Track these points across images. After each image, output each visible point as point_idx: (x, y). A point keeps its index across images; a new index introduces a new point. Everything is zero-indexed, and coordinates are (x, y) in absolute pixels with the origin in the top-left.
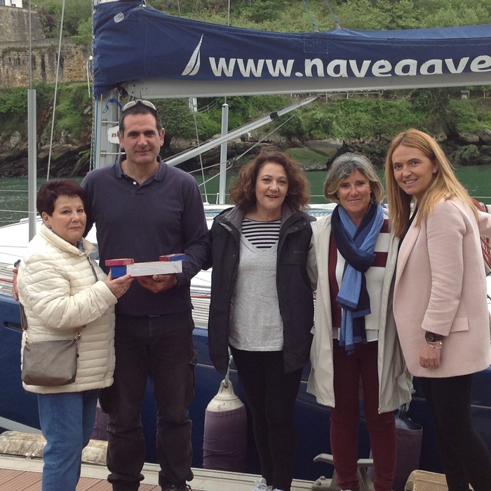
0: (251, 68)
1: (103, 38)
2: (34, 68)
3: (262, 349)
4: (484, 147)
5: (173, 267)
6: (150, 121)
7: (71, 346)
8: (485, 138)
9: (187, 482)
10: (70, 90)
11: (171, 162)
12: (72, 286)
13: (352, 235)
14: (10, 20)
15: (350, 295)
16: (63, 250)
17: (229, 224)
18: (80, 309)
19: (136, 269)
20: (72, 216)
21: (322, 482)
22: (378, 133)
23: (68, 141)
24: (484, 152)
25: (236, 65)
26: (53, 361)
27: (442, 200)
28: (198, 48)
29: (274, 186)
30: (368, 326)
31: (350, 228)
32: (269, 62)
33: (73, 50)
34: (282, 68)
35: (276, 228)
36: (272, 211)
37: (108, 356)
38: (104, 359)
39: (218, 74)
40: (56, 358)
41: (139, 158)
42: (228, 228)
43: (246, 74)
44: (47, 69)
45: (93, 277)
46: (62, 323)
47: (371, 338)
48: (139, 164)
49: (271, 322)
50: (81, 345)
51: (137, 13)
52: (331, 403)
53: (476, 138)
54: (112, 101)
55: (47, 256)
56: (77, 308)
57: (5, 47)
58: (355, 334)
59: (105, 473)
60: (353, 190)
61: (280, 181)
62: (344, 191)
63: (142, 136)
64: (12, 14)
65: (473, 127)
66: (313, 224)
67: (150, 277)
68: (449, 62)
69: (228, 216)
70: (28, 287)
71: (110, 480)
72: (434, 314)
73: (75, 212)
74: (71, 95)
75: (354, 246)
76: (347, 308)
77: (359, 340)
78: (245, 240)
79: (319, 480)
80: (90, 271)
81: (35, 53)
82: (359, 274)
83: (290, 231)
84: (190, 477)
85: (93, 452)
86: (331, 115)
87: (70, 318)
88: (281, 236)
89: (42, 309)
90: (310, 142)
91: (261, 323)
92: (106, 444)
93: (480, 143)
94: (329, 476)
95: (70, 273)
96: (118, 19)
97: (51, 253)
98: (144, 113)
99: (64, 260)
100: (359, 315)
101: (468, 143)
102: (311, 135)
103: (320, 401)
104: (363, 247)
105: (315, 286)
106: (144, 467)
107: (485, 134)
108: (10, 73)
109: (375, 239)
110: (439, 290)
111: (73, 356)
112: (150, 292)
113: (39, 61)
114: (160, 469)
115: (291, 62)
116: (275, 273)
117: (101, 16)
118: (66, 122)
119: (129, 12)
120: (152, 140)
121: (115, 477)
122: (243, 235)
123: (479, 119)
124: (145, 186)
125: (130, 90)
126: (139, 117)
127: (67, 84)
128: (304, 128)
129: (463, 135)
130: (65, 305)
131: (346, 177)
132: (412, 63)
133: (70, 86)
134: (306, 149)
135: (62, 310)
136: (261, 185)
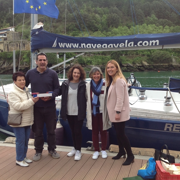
0: (69, 46)
1: (33, 38)
2: (17, 47)
3: (73, 115)
4: (128, 67)
5: (49, 95)
6: (45, 58)
7: (20, 115)
8: (128, 65)
9: (55, 149)
10: (27, 52)
11: (51, 68)
12: (21, 100)
13: (95, 87)
14: (11, 34)
15: (95, 102)
16: (19, 90)
17: (66, 83)
18: (24, 105)
19: (40, 95)
20: (21, 82)
21: (89, 148)
22: (103, 64)
23: (26, 65)
24: (128, 69)
25: (65, 45)
26: (15, 119)
27: (119, 78)
28: (56, 40)
29: (76, 75)
30: (100, 109)
31: (95, 85)
32: (73, 44)
33: (27, 42)
34: (76, 46)
35: (77, 85)
36: (76, 81)
37: (31, 117)
38: (30, 118)
39: (61, 47)
40: (16, 118)
41: (41, 67)
42: (65, 84)
43: (68, 47)
44: (21, 47)
45: (27, 97)
46: (19, 109)
47: (101, 112)
48: (41, 69)
49: (76, 108)
50: (23, 115)
51: (41, 32)
52: (91, 129)
53: (126, 65)
54: (36, 53)
55: (14, 92)
56: (23, 105)
57: (10, 41)
58: (96, 111)
59: (34, 147)
60: (97, 76)
61: (78, 73)
62: (94, 76)
63: (43, 61)
64: (12, 33)
65: (125, 63)
66: (86, 84)
67: (44, 97)
68: (114, 45)
69: (66, 82)
70: (10, 100)
71: (35, 149)
72: (118, 106)
73: (22, 80)
74: (27, 54)
75: (96, 89)
76: (95, 105)
77: (97, 113)
78: (70, 88)
79: (88, 148)
80: (26, 96)
81: (18, 43)
82: (97, 96)
83: (81, 85)
84: (56, 148)
85: (31, 142)
86: (92, 59)
87: (21, 108)
88: (78, 86)
89: (14, 105)
90: (87, 66)
91: (73, 108)
92: (34, 140)
93: (127, 66)
94: (90, 147)
95: (20, 97)
96: (37, 33)
97: (16, 91)
98: (43, 55)
99: (19, 93)
100: (98, 106)
101: (124, 67)
102: (87, 64)
103: (89, 128)
104: (98, 90)
105: (87, 99)
106: (44, 145)
107: (128, 64)
108: (11, 48)
109: (101, 87)
110: (119, 100)
111: (20, 118)
112: (44, 101)
113: (19, 45)
114: (48, 146)
115: (78, 44)
116: (77, 96)
117: (33, 32)
118: (25, 60)
119: (39, 32)
120: (45, 62)
121: (36, 148)
122: (69, 86)
123: (127, 61)
124: (43, 74)
125: (40, 50)
126: (42, 56)
127: (26, 51)
128: (85, 63)
129: (123, 65)
130: (20, 104)
131: (95, 72)
132: (106, 45)
133: (27, 51)
134: (86, 68)
135: (19, 106)
136: (74, 74)
